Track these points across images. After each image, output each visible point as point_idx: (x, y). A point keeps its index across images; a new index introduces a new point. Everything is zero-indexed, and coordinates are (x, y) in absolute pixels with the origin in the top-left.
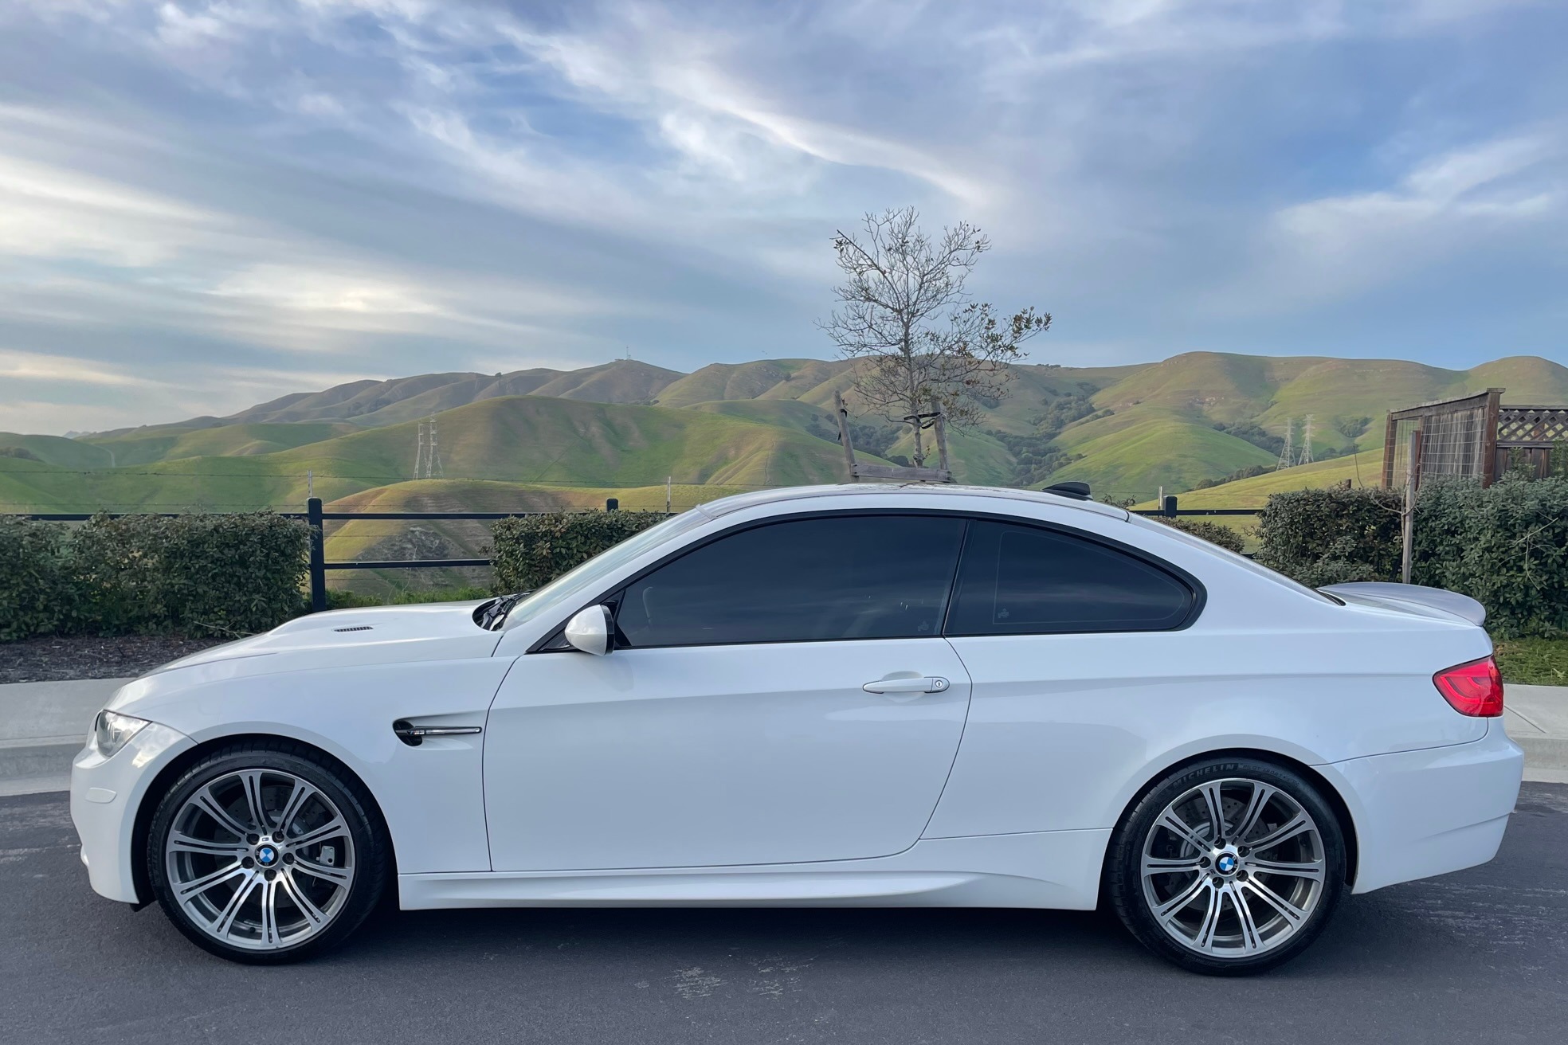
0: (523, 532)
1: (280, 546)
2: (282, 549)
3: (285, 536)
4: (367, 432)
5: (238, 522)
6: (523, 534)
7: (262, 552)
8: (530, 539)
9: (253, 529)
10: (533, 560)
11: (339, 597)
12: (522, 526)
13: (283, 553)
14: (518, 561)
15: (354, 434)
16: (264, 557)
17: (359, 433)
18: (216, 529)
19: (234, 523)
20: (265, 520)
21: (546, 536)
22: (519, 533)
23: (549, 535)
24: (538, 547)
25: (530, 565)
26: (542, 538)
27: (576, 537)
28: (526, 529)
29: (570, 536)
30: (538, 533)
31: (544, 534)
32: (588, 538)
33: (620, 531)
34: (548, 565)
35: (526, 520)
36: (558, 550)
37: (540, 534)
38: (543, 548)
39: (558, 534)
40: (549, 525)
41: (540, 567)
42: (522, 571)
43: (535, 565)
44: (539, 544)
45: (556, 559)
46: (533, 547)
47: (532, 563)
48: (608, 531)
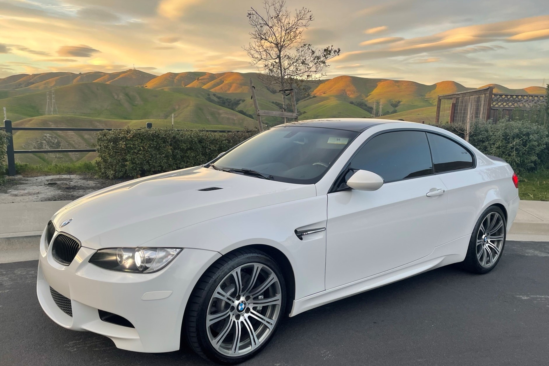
0: (112, 137)
6: (112, 138)
8: (115, 140)
10: (117, 150)
11: (23, 167)
12: (111, 135)
14: (110, 150)
21: (123, 139)
22: (110, 137)
23: (124, 139)
24: (119, 144)
25: (116, 152)
26: (121, 140)
27: (137, 140)
28: (113, 136)
29: (134, 139)
30: (119, 138)
31: (122, 138)
32: (143, 140)
33: (157, 137)
34: (124, 152)
35: (113, 131)
36: (129, 145)
37: (120, 138)
38: (122, 144)
39: (129, 138)
40: (124, 134)
41: (121, 153)
42: (112, 155)
43: (118, 152)
44: (120, 143)
45: (128, 150)
46: (117, 144)
47: (117, 151)
48: (152, 137)
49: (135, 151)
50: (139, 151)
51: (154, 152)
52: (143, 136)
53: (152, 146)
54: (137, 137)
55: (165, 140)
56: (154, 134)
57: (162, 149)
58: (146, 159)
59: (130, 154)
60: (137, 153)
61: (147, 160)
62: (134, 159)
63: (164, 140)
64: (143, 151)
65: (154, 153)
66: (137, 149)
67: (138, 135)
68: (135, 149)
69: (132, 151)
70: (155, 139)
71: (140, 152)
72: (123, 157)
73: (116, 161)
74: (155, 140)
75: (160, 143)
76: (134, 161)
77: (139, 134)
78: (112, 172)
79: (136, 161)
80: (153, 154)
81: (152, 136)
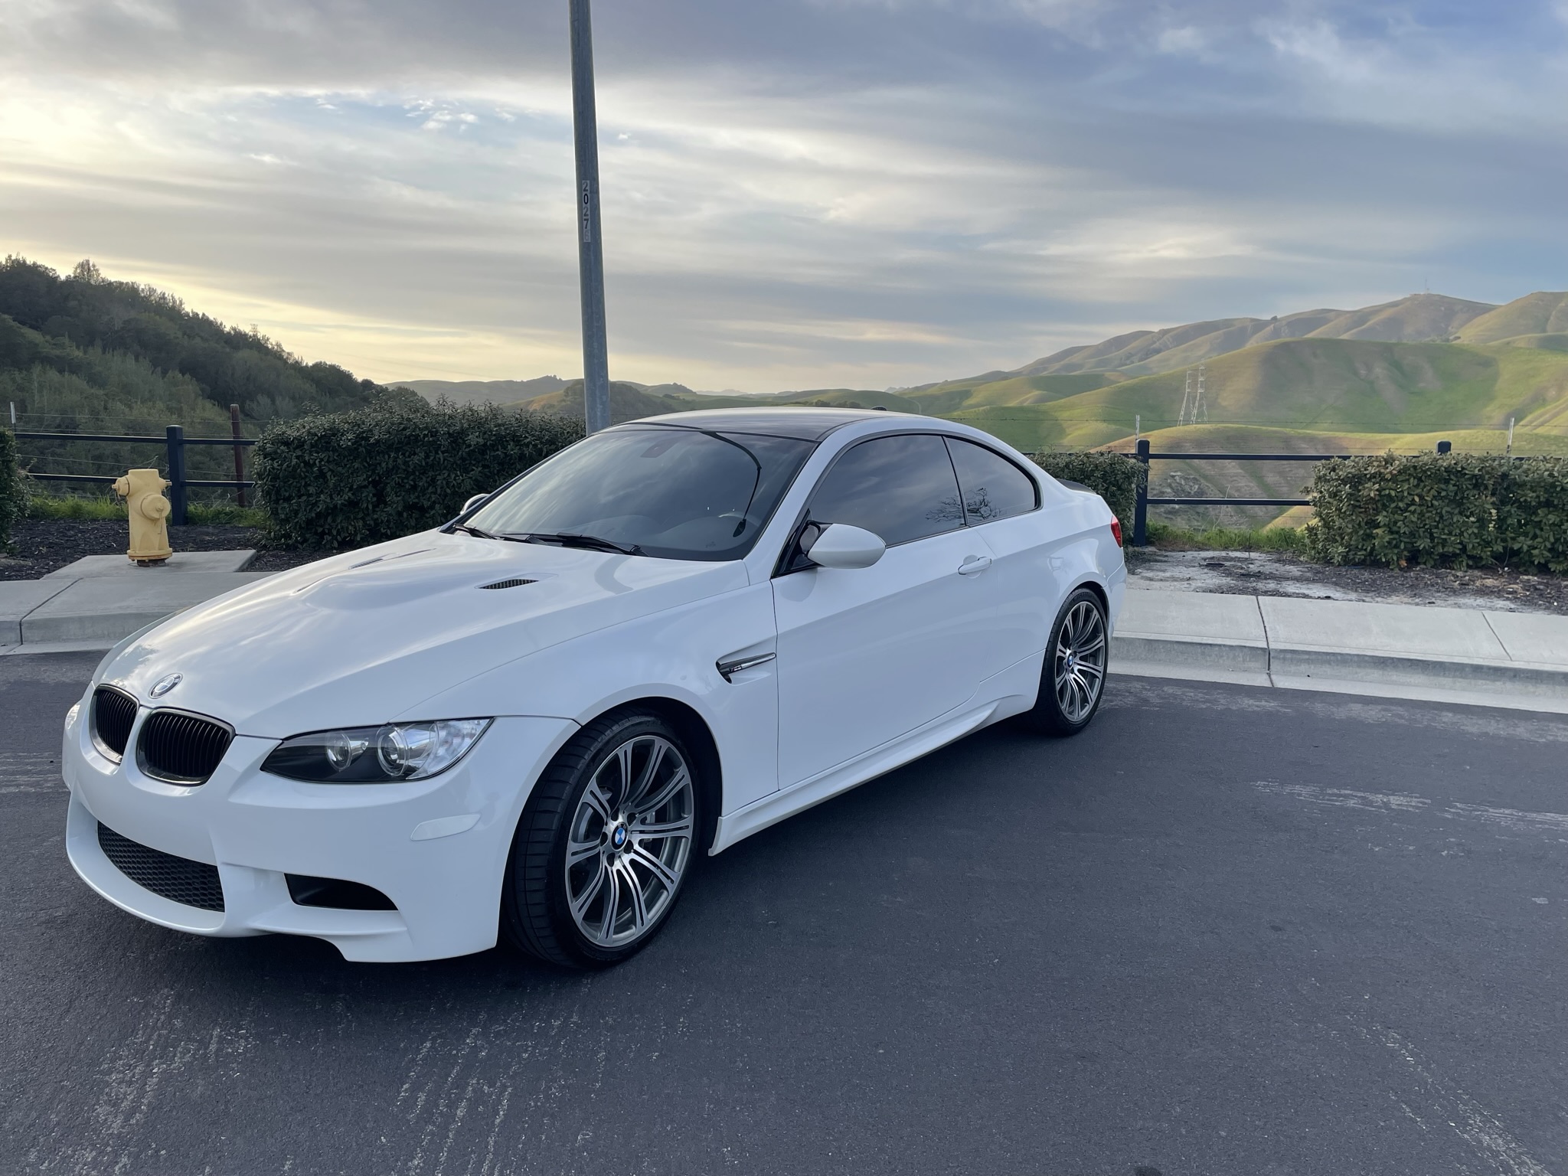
0: (1349, 473)
1: (1118, 481)
2: (1120, 483)
3: (1123, 473)
4: (1136, 380)
5: (1085, 460)
6: (1350, 475)
7: (1103, 486)
8: (1357, 481)
9: (1096, 466)
10: (1358, 501)
11: (1157, 530)
12: (1348, 469)
13: (1119, 488)
14: (1341, 502)
15: (1125, 382)
16: (1104, 490)
17: (1129, 382)
18: (1067, 466)
19: (1081, 460)
20: (1106, 459)
21: (1375, 477)
22: (1345, 474)
23: (1378, 477)
24: (1365, 488)
25: (1354, 506)
26: (1370, 479)
27: (1408, 480)
28: (1353, 470)
29: (1400, 478)
30: (1366, 475)
31: (1373, 476)
32: (1422, 481)
33: (1459, 474)
34: (1374, 506)
35: (1353, 461)
36: (1387, 492)
37: (1368, 476)
38: (1371, 490)
39: (1388, 476)
40: (1378, 466)
41: (1366, 508)
42: (1345, 512)
43: (1360, 507)
44: (1366, 485)
45: (1383, 502)
46: (1360, 488)
47: (1358, 504)
48: (1445, 474)
49: (1401, 505)
50: (1409, 505)
51: (1448, 509)
52: (1425, 472)
53: (1443, 494)
54: (1409, 474)
55: (1480, 481)
56: (1453, 468)
57: (1471, 503)
58: (1426, 524)
59: (1387, 512)
60: (1406, 510)
61: (1427, 527)
62: (1395, 523)
63: (1477, 480)
64: (1420, 505)
65: (1447, 512)
66: (1406, 501)
67: (1412, 469)
68: (1401, 500)
69: (1393, 505)
70: (1455, 479)
71: (1412, 508)
72: (1369, 517)
73: (1353, 526)
74: (1453, 482)
75: (1464, 487)
76: (1395, 529)
77: (1415, 467)
78: (1341, 549)
79: (1399, 527)
80: (1444, 512)
81: (1446, 472)
